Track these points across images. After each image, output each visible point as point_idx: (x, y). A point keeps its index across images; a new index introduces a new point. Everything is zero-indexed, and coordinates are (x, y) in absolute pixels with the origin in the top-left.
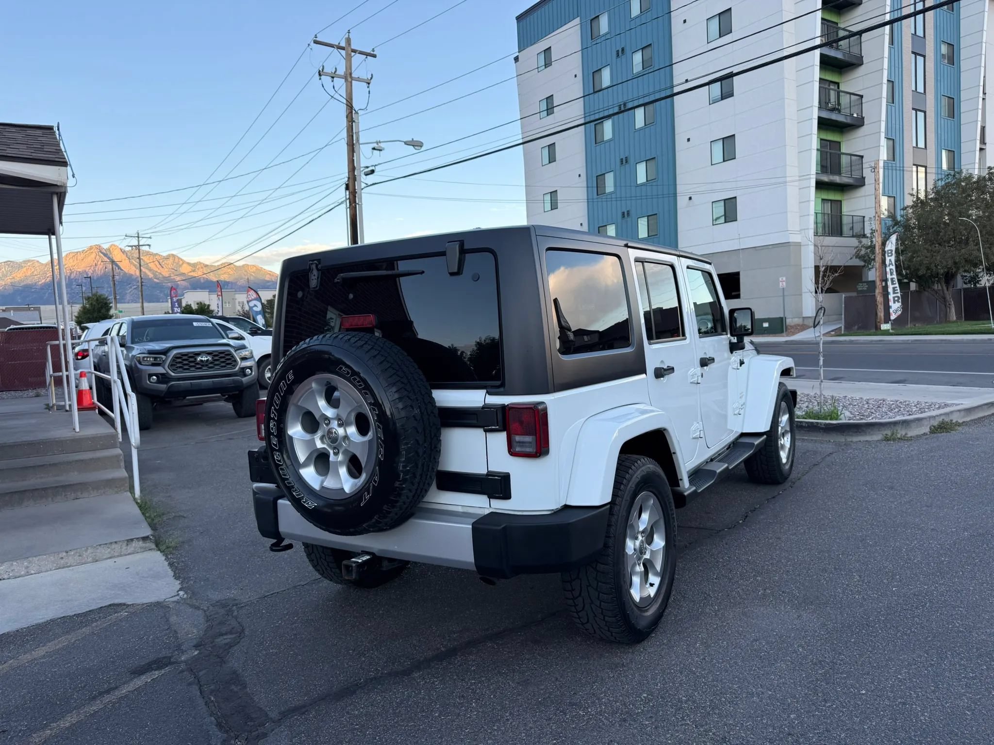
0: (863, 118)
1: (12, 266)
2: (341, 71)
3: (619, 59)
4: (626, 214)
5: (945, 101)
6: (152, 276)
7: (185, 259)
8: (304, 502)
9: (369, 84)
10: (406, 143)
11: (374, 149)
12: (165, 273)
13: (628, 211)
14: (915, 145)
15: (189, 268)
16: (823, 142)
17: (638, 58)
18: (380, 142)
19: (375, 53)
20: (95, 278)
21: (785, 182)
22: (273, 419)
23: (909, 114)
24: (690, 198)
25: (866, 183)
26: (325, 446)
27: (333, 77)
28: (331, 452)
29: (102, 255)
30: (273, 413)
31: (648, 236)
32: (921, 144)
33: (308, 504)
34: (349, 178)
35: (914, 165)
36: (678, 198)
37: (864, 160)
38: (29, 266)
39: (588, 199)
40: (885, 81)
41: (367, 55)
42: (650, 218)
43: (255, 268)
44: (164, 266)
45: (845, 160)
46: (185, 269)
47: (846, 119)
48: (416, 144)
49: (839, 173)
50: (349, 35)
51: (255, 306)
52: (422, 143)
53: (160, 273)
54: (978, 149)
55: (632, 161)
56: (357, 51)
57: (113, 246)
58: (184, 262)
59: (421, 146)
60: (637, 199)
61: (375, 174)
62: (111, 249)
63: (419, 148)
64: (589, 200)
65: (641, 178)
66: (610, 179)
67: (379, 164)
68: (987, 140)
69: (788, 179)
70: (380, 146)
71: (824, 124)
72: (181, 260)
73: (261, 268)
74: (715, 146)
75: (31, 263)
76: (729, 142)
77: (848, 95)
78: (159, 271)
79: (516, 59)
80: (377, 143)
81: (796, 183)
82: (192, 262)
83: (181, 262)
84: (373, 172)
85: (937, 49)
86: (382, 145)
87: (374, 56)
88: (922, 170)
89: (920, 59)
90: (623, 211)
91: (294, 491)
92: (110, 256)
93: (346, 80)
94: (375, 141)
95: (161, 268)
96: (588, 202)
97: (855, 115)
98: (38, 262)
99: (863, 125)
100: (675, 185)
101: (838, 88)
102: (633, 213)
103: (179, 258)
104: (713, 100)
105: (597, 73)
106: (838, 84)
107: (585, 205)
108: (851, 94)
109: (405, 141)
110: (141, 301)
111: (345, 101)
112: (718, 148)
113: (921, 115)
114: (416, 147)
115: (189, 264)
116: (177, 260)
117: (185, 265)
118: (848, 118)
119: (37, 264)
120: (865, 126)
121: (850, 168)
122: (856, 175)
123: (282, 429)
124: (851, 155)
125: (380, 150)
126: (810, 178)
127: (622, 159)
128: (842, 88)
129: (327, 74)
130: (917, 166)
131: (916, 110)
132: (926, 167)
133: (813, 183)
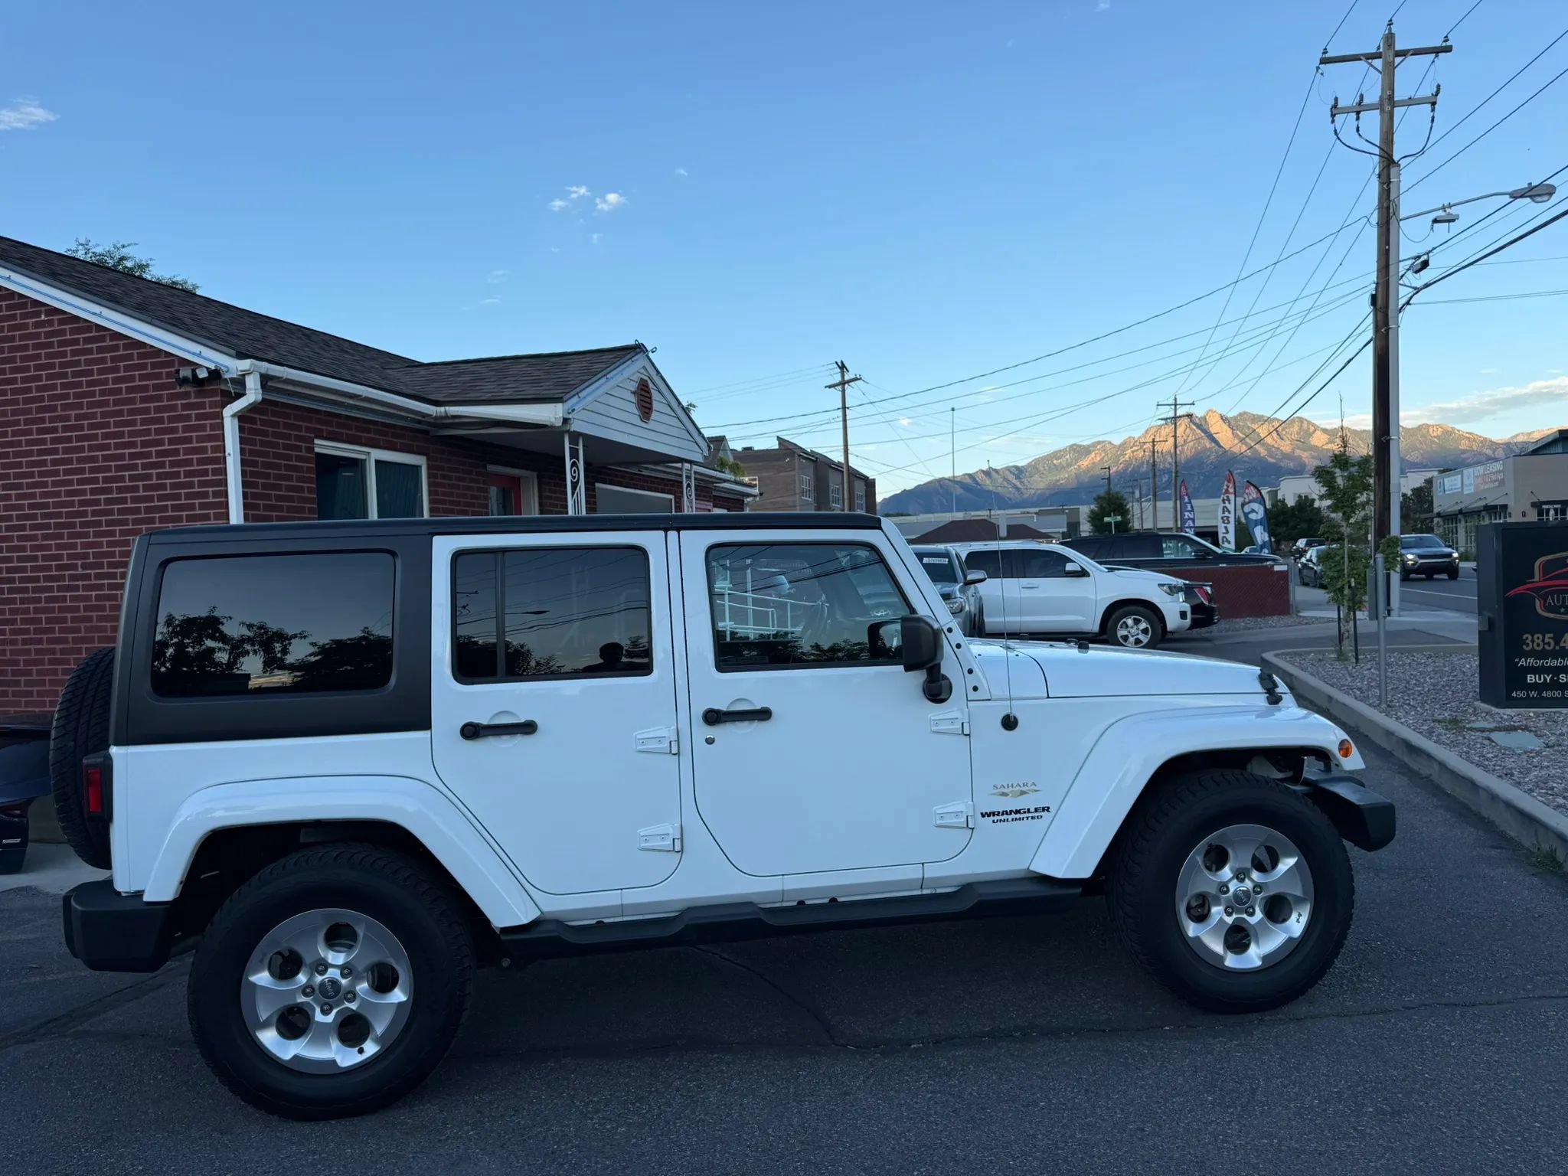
1: (1078, 451)
2: (1373, 96)
6: (1265, 453)
7: (1317, 422)
9: (1434, 104)
10: (1515, 195)
11: (1435, 221)
12: (1286, 447)
15: (1325, 438)
18: (1450, 206)
19: (1448, 43)
20: (1183, 462)
27: (1358, 113)
29: (1194, 427)
34: (1377, 284)
38: (1099, 450)
41: (1436, 51)
43: (1440, 429)
44: (1285, 437)
46: (1319, 440)
48: (1540, 193)
50: (1390, 29)
51: (1253, 511)
53: (1278, 448)
56: (1409, 50)
57: (1210, 413)
58: (1316, 428)
59: (1551, 194)
61: (1430, 266)
62: (1207, 418)
63: (1546, 198)
70: (1449, 214)
72: (1313, 425)
73: (1453, 429)
75: (1102, 445)
78: (1276, 446)
80: (1444, 208)
82: (1329, 427)
83: (1312, 429)
84: (1425, 264)
86: (1453, 211)
87: (1448, 49)
92: (1206, 427)
93: (1382, 111)
94: (1440, 205)
95: (1279, 441)
98: (1110, 443)
103: (1309, 423)
109: (1510, 190)
110: (1174, 499)
111: (1377, 151)
114: (1538, 199)
115: (1325, 431)
116: (1305, 425)
117: (1318, 433)
119: (1108, 447)
125: (1448, 221)
129: (1347, 111)
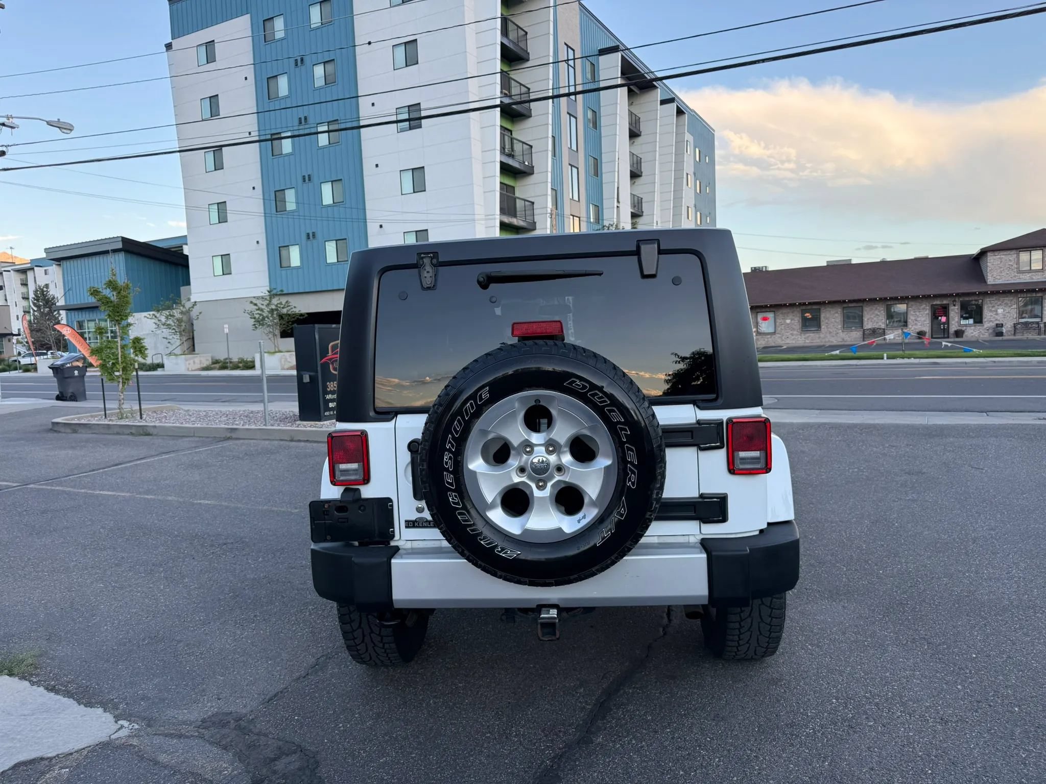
0: (533, 167)
3: (297, 69)
4: (311, 235)
5: (591, 161)
8: (500, 552)
10: (49, 123)
13: (313, 233)
14: (571, 198)
16: (502, 185)
17: (319, 71)
21: (474, 220)
22: (450, 451)
23: (567, 169)
24: (381, 226)
25: (537, 228)
26: (524, 479)
28: (533, 486)
30: (450, 442)
31: (338, 261)
32: (576, 198)
33: (506, 553)
35: (571, 215)
36: (368, 224)
37: (535, 206)
39: (265, 213)
40: (550, 135)
42: (338, 242)
45: (519, 204)
47: (520, 165)
48: (64, 127)
49: (515, 216)
52: (72, 126)
54: (616, 206)
55: (315, 179)
59: (71, 130)
60: (322, 220)
61: (5, 157)
63: (69, 132)
64: (267, 215)
65: (327, 199)
66: (290, 197)
67: (15, 145)
68: (620, 200)
69: (477, 217)
70: (12, 123)
71: (506, 169)
74: (404, 174)
76: (418, 172)
77: (521, 144)
79: (169, 46)
80: (8, 118)
81: (483, 222)
84: (3, 153)
85: (585, 115)
86: (15, 121)
88: (577, 219)
89: (573, 119)
90: (308, 232)
91: (481, 540)
96: (265, 216)
97: (527, 163)
99: (532, 173)
100: (364, 209)
101: (511, 134)
102: (319, 235)
104: (400, 129)
105: (271, 79)
106: (511, 131)
107: (262, 220)
108: (523, 143)
109: (47, 120)
112: (408, 178)
113: (575, 170)
114: (64, 131)
118: (522, 165)
120: (535, 175)
121: (524, 213)
122: (529, 219)
123: (459, 462)
124: (525, 200)
125: (12, 127)
126: (495, 219)
127: (304, 176)
128: (514, 135)
130: (573, 216)
131: (572, 166)
132: (579, 218)
133: (498, 224)
